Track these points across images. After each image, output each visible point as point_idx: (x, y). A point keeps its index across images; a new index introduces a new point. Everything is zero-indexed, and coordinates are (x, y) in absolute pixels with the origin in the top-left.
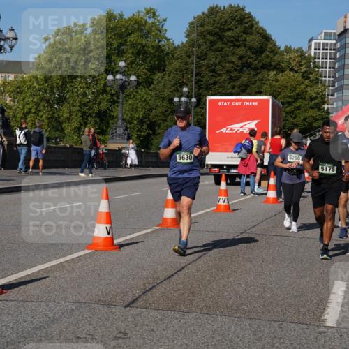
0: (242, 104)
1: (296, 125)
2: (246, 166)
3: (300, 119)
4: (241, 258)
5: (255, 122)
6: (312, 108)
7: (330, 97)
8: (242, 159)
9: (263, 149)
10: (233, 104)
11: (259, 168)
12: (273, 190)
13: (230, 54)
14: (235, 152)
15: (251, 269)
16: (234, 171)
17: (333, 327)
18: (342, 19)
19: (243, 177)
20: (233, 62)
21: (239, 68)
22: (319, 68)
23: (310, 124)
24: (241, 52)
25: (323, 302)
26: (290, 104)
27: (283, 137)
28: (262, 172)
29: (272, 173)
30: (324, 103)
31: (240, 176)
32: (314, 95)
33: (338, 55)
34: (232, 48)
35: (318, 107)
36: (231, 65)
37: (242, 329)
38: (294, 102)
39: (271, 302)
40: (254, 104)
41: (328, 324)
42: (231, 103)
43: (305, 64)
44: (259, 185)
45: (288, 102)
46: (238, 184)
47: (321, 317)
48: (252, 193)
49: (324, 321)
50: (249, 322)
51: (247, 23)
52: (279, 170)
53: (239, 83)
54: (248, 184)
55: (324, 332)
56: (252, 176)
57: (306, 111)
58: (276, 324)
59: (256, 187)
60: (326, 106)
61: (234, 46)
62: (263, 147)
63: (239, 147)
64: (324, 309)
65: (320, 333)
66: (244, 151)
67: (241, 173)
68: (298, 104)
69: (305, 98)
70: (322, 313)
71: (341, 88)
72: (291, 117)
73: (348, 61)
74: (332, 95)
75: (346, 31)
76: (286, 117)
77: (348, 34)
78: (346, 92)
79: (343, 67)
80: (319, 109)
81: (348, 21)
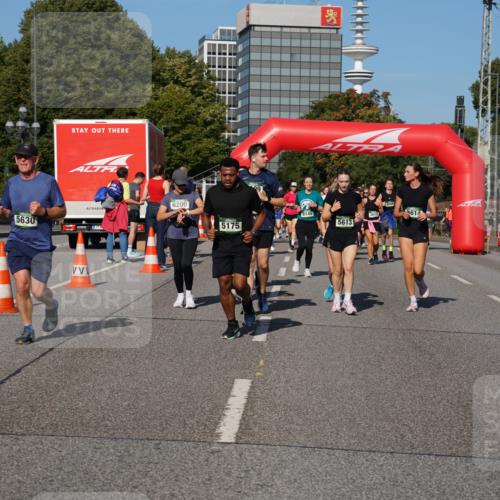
0: (107, 130)
1: (185, 162)
2: (114, 220)
3: (190, 152)
5: (127, 157)
6: (208, 137)
7: (232, 121)
8: (108, 210)
10: (94, 130)
11: (133, 224)
12: (153, 254)
14: (97, 200)
15: (118, 368)
16: (97, 228)
17: (231, 443)
18: (244, 11)
19: (109, 237)
22: (214, 80)
23: (206, 159)
25: (218, 410)
26: (176, 131)
27: (166, 179)
28: (137, 228)
29: (151, 230)
30: (224, 129)
31: (105, 235)
32: (209, 119)
33: (240, 62)
35: (215, 134)
37: (101, 453)
38: (181, 128)
40: (123, 130)
41: (224, 439)
42: (90, 130)
43: (195, 74)
44: (134, 247)
45: (173, 128)
46: (103, 246)
47: (214, 430)
48: (123, 259)
49: (218, 436)
50: (113, 443)
54: (117, 246)
55: (218, 452)
56: (122, 234)
57: (199, 141)
58: (152, 444)
59: (130, 250)
60: (227, 134)
62: (137, 193)
63: (102, 193)
64: (219, 419)
65: (213, 452)
66: (110, 199)
68: (187, 131)
69: (196, 123)
70: (217, 424)
71: (247, 108)
72: (178, 148)
73: (254, 71)
74: (234, 119)
75: (249, 28)
76: (171, 149)
77: (252, 32)
78: (253, 114)
79: (247, 79)
80: (217, 138)
81: (251, 14)
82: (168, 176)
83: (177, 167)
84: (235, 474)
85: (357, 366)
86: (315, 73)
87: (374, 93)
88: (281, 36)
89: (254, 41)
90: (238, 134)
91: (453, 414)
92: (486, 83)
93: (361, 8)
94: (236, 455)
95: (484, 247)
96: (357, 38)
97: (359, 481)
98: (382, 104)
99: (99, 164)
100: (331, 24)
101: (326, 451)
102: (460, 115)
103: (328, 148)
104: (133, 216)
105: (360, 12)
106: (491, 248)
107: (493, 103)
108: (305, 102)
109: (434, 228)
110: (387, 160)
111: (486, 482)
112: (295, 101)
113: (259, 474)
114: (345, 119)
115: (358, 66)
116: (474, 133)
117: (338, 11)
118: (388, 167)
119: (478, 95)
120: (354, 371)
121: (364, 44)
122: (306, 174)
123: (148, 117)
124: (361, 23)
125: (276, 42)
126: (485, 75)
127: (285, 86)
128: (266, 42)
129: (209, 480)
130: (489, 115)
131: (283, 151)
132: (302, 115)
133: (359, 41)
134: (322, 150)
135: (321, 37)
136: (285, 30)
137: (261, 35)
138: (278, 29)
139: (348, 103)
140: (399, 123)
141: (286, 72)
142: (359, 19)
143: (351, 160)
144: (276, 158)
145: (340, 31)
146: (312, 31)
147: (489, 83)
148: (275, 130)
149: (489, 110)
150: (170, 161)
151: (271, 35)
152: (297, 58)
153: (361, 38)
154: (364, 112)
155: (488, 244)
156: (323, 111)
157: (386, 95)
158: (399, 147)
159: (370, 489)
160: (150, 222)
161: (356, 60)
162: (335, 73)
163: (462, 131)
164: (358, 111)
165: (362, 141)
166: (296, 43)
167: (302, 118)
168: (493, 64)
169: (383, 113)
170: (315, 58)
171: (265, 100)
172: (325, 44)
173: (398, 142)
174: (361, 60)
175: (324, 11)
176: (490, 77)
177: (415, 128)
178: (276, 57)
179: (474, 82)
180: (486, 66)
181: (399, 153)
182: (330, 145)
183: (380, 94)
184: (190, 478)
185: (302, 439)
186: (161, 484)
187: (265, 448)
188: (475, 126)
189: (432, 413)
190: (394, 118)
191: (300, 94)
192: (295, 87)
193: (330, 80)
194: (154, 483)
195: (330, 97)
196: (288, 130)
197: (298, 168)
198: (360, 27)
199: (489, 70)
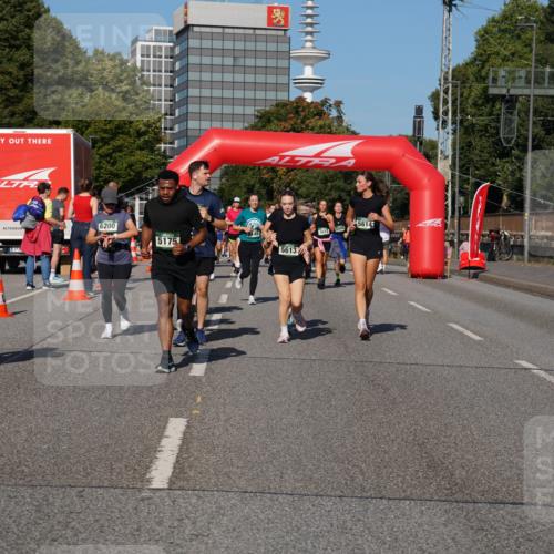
0: (26, 141)
1: (115, 176)
2: (35, 242)
3: (122, 165)
4: (22, 391)
5: (49, 171)
6: (141, 149)
7: (168, 131)
8: (28, 231)
9: (62, 213)
10: (11, 141)
11: (56, 246)
12: (79, 278)
13: (5, 60)
14: (15, 220)
15: (37, 406)
16: (15, 250)
17: (163, 489)
18: (181, 9)
19: (29, 260)
20: (10, 74)
21: (20, 83)
23: (139, 174)
24: (22, 58)
25: (150, 452)
26: (105, 142)
27: (94, 195)
28: (60, 250)
29: (76, 252)
30: (159, 140)
31: (25, 258)
32: (143, 129)
33: (178, 66)
34: (7, 50)
35: (150, 146)
36: (7, 78)
37: (16, 503)
38: (112, 139)
39: (68, 457)
40: (44, 141)
41: (155, 485)
42: (7, 140)
44: (58, 271)
45: (103, 139)
46: (23, 271)
47: (145, 474)
48: (45, 285)
49: (149, 481)
50: (30, 491)
51: (29, 11)
52: (87, 248)
53: (21, 107)
54: (38, 271)
55: (149, 499)
56: (44, 258)
57: (131, 153)
58: (74, 492)
59: (52, 275)
60: (162, 146)
61: (11, 46)
62: (61, 210)
63: (21, 211)
64: (151, 462)
65: (143, 500)
66: (30, 217)
67: (27, 253)
68: (118, 142)
69: (128, 134)
70: (148, 468)
71: (185, 117)
72: (108, 162)
73: (193, 76)
74: (171, 129)
75: (187, 28)
76: (100, 162)
77: (190, 34)
78: (193, 124)
79: (186, 85)
80: (152, 150)
81: (189, 13)
82: (97, 193)
83: (107, 182)
84: (167, 523)
85: (304, 402)
86: (261, 79)
87: (325, 101)
88: (223, 37)
89: (193, 43)
90: (176, 146)
91: (408, 453)
92: (446, 92)
93: (311, 8)
94: (168, 502)
95: (443, 270)
96: (306, 41)
97: (304, 528)
98: (334, 113)
99: (18, 178)
100: (278, 25)
101: (269, 496)
102: (418, 127)
103: (274, 162)
104: (57, 236)
105: (309, 12)
106: (452, 272)
107: (454, 113)
108: (250, 110)
109: (390, 251)
110: (340, 175)
111: (442, 527)
112: (238, 110)
113: (194, 523)
114: (294, 130)
115: (308, 72)
116: (433, 145)
117: (285, 10)
118: (340, 183)
119: (438, 104)
120: (301, 408)
121: (314, 48)
122: (250, 191)
123: (73, 127)
124: (311, 25)
125: (217, 44)
126: (445, 83)
127: (227, 94)
128: (206, 44)
129: (138, 530)
130: (450, 127)
131: (225, 165)
132: (246, 125)
133: (309, 44)
134: (269, 164)
135: (267, 39)
136: (227, 30)
137: (201, 36)
138: (220, 30)
139: (297, 112)
140: (353, 135)
141: (228, 77)
142: (309, 20)
143: (300, 175)
144: (218, 173)
145: (289, 33)
146: (258, 32)
147: (450, 91)
148: (216, 142)
149: (450, 122)
150: (98, 176)
151: (212, 36)
152: (241, 62)
153: (311, 41)
154: (315, 122)
155: (448, 267)
156: (269, 121)
157: (338, 104)
158: (353, 161)
159: (316, 537)
160: (76, 244)
161: (306, 65)
162: (282, 79)
163: (421, 144)
164: (308, 121)
165: (312, 154)
166: (239, 45)
167: (246, 129)
168: (454, 71)
169: (335, 124)
170: (261, 62)
171: (206, 109)
172: (272, 47)
173: (351, 156)
174: (312, 65)
175: (270, 10)
176: (450, 85)
177: (370, 140)
178: (217, 60)
179: (434, 90)
180: (447, 73)
181: (352, 167)
182: (277, 159)
183: (332, 103)
184: (117, 529)
185: (243, 484)
186: (84, 536)
187: (201, 493)
188: (434, 138)
189: (386, 452)
190: (348, 129)
191: (244, 102)
192: (239, 94)
193: (277, 87)
194: (76, 535)
195: (277, 105)
196: (229, 142)
197: (242, 185)
198: (309, 29)
199: (450, 78)
